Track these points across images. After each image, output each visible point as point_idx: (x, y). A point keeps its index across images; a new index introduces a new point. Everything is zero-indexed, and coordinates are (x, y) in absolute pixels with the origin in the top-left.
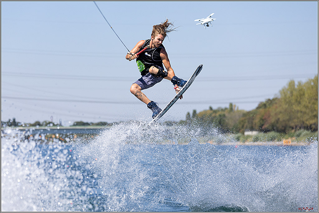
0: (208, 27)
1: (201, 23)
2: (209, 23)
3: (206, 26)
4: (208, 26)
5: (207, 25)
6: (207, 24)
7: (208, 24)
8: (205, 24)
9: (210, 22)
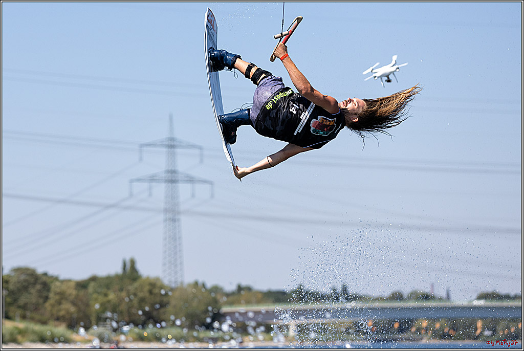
0: (389, 83)
1: (374, 75)
2: (392, 75)
3: (384, 81)
4: (389, 81)
5: (386, 78)
6: (388, 76)
7: (389, 78)
8: (383, 78)
9: (393, 72)
